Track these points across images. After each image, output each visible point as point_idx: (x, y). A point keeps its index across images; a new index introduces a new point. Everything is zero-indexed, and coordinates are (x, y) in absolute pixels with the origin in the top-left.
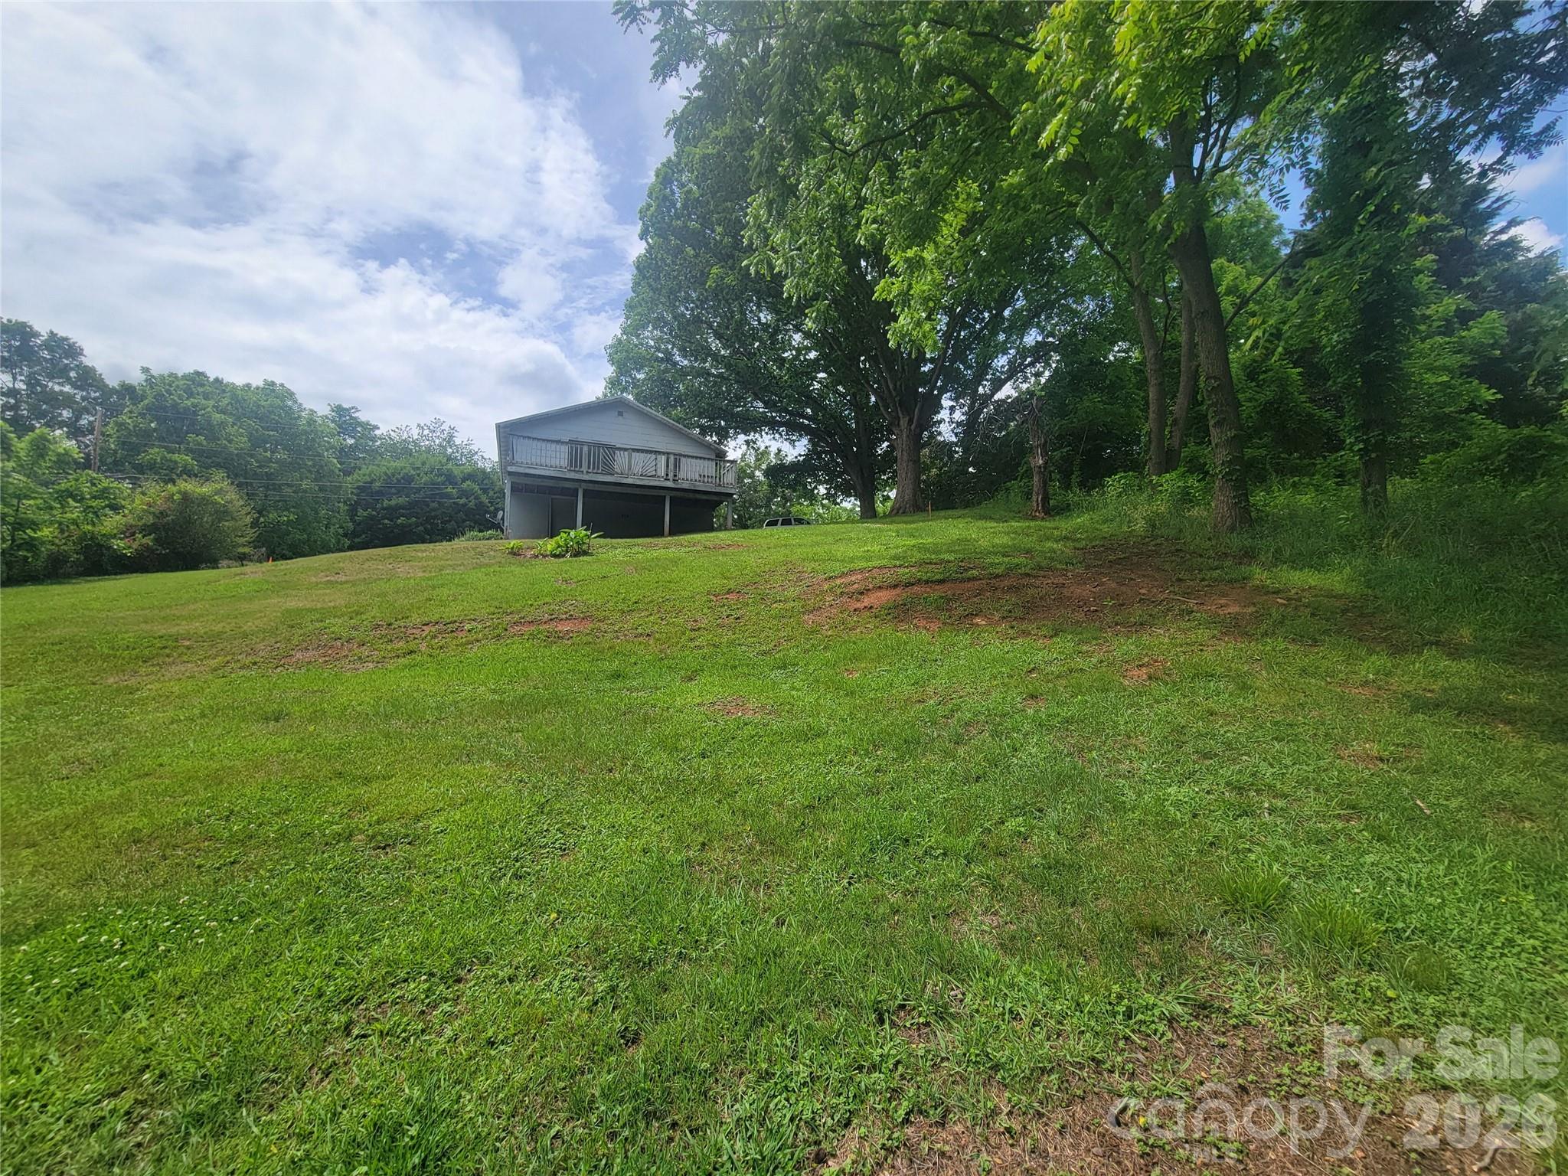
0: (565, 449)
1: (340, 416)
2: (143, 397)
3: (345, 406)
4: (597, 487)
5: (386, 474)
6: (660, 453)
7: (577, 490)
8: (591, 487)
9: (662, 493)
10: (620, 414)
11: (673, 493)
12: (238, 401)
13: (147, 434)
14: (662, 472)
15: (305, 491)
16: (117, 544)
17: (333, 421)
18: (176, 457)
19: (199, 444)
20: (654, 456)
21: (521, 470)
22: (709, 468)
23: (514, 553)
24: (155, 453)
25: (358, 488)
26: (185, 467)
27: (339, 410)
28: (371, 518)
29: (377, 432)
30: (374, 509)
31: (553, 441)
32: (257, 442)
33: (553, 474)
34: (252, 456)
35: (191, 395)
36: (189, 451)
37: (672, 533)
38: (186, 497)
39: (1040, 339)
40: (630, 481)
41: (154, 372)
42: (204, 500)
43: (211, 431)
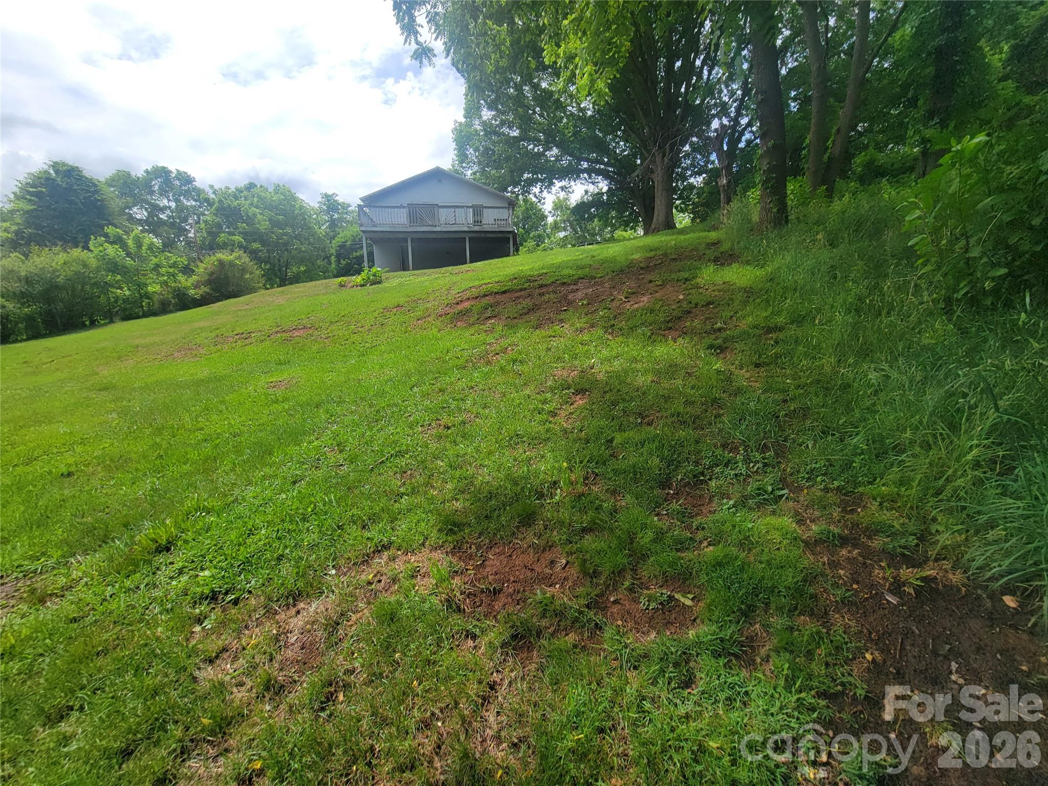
0: (404, 212)
1: (328, 201)
2: (214, 203)
3: (330, 193)
4: (420, 236)
5: (353, 236)
6: (468, 207)
7: (407, 239)
8: (416, 236)
9: (463, 235)
10: (440, 181)
11: (470, 235)
12: (262, 200)
13: (219, 226)
14: (471, 220)
15: (304, 252)
16: (192, 292)
17: (325, 204)
18: (233, 238)
19: (244, 228)
21: (368, 229)
22: (504, 214)
23: (341, 286)
24: (223, 237)
25: (339, 246)
26: (239, 243)
27: (327, 197)
28: (348, 264)
29: (350, 209)
30: (349, 259)
31: (397, 207)
32: (274, 223)
33: (388, 230)
34: (273, 233)
35: (236, 198)
36: (240, 233)
37: (471, 262)
38: (221, 262)
40: (438, 229)
41: (216, 187)
42: (232, 264)
43: (250, 221)
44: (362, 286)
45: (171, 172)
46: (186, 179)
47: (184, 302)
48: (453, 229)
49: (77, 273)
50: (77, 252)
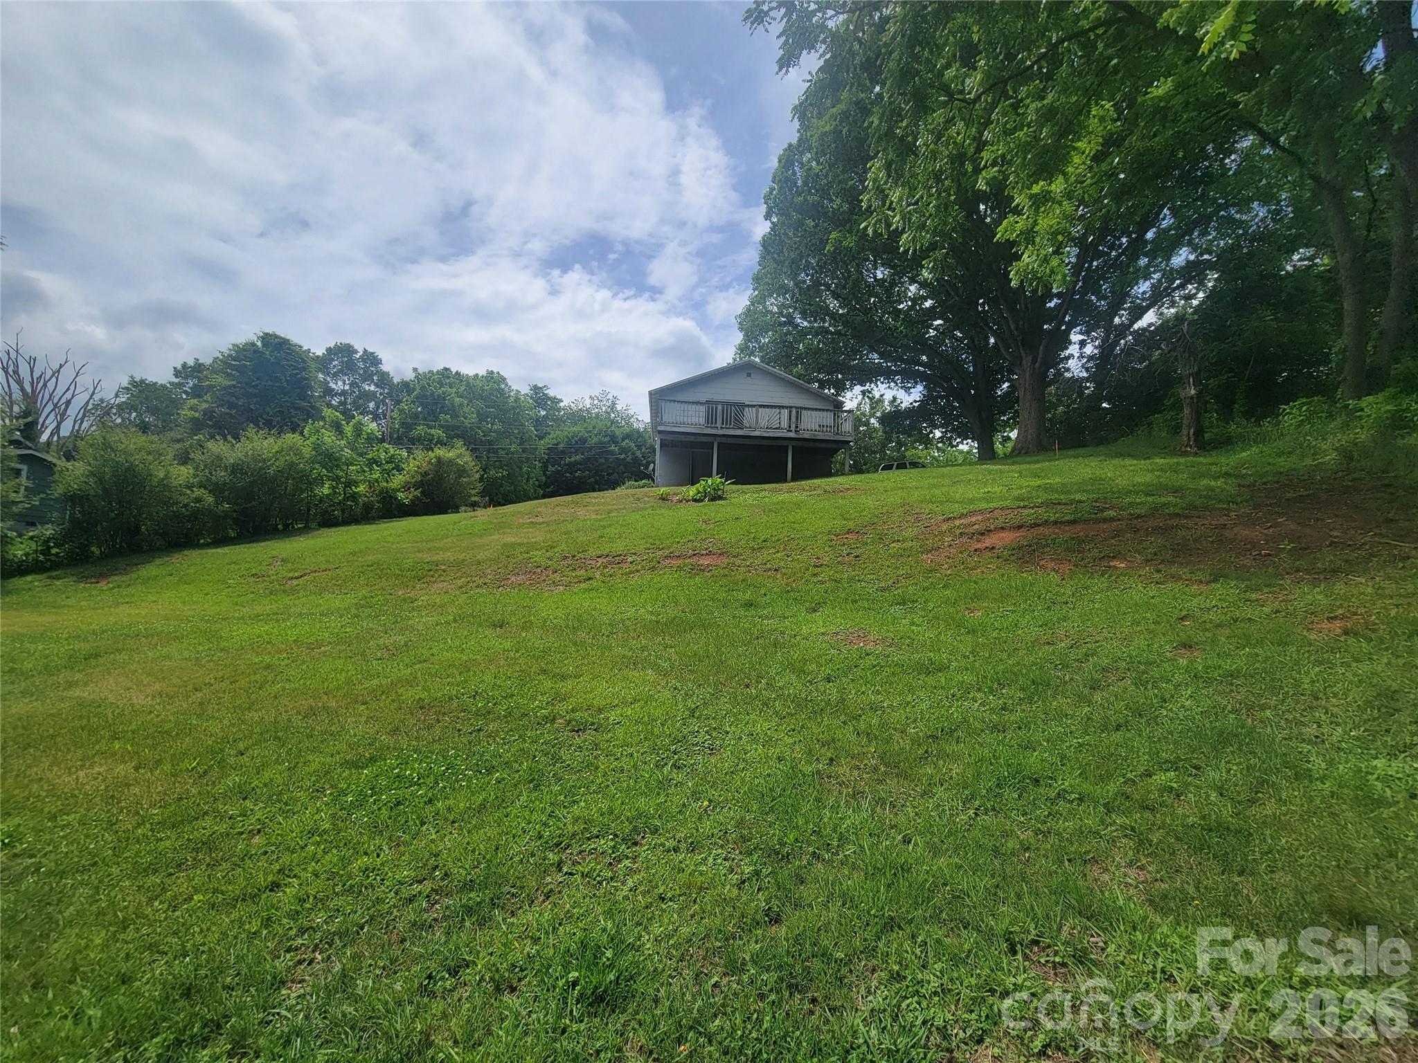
0: (703, 408)
1: (536, 394)
2: (414, 390)
3: (540, 385)
4: (729, 441)
5: (567, 437)
6: (783, 407)
7: (712, 444)
8: (723, 440)
9: (785, 443)
10: (749, 375)
11: (794, 443)
12: (470, 388)
13: (416, 416)
14: (785, 424)
15: (513, 453)
16: (400, 495)
17: (531, 398)
18: (433, 431)
19: (447, 421)
20: (778, 411)
21: (668, 429)
22: (828, 418)
23: (664, 498)
24: (421, 430)
25: (548, 449)
26: (439, 438)
27: (536, 388)
28: (558, 472)
29: (562, 404)
30: (559, 465)
31: (693, 403)
32: (482, 417)
33: (693, 431)
34: (479, 428)
35: (442, 385)
36: (441, 426)
37: (794, 479)
38: (439, 459)
39: (1192, 257)
40: (757, 433)
41: (420, 371)
42: (453, 463)
43: (454, 411)
44: (695, 500)
45: (356, 352)
46: (372, 359)
47: (389, 508)
48: (776, 435)
49: (292, 465)
50: (291, 438)
